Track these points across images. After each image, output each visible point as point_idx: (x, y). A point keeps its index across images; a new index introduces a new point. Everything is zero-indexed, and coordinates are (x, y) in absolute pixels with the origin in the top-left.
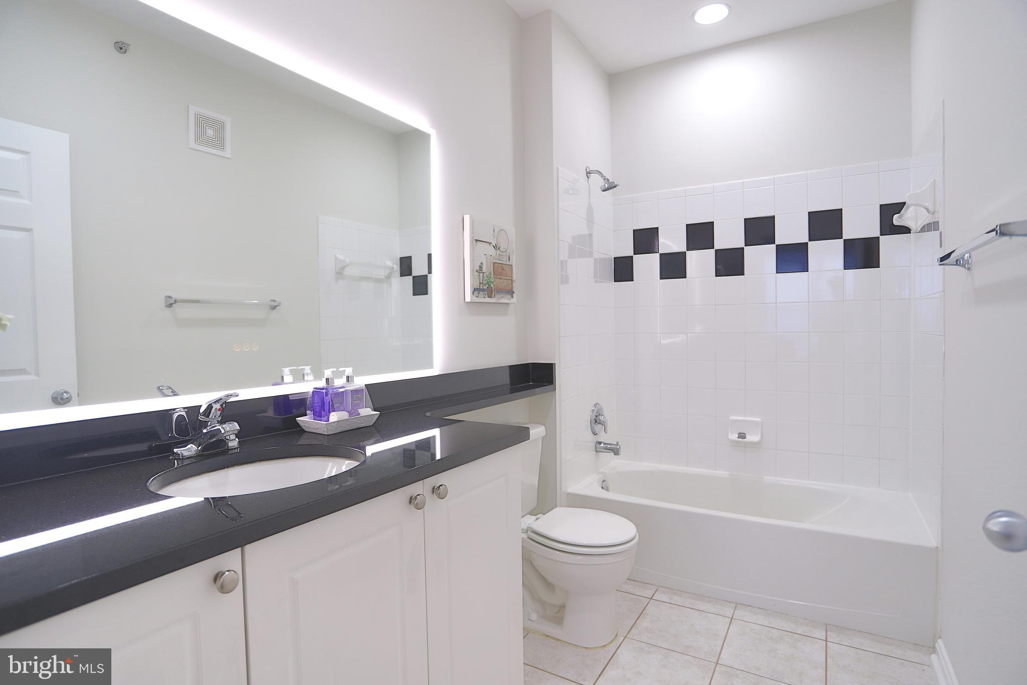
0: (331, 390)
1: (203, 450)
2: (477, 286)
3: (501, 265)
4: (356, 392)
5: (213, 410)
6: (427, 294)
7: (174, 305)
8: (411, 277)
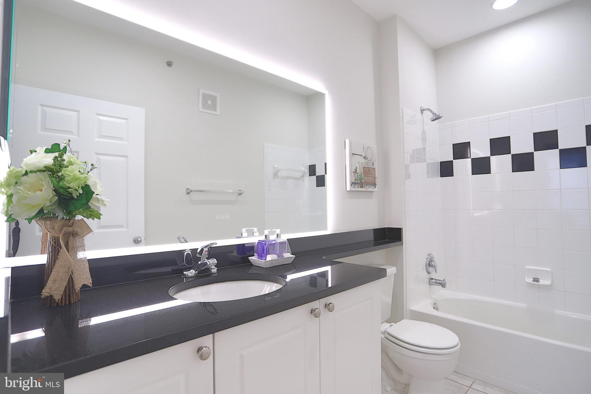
0: (268, 242)
1: (198, 273)
2: (353, 181)
3: (368, 168)
4: (281, 243)
5: (204, 251)
6: (324, 186)
7: (190, 193)
8: (315, 177)
